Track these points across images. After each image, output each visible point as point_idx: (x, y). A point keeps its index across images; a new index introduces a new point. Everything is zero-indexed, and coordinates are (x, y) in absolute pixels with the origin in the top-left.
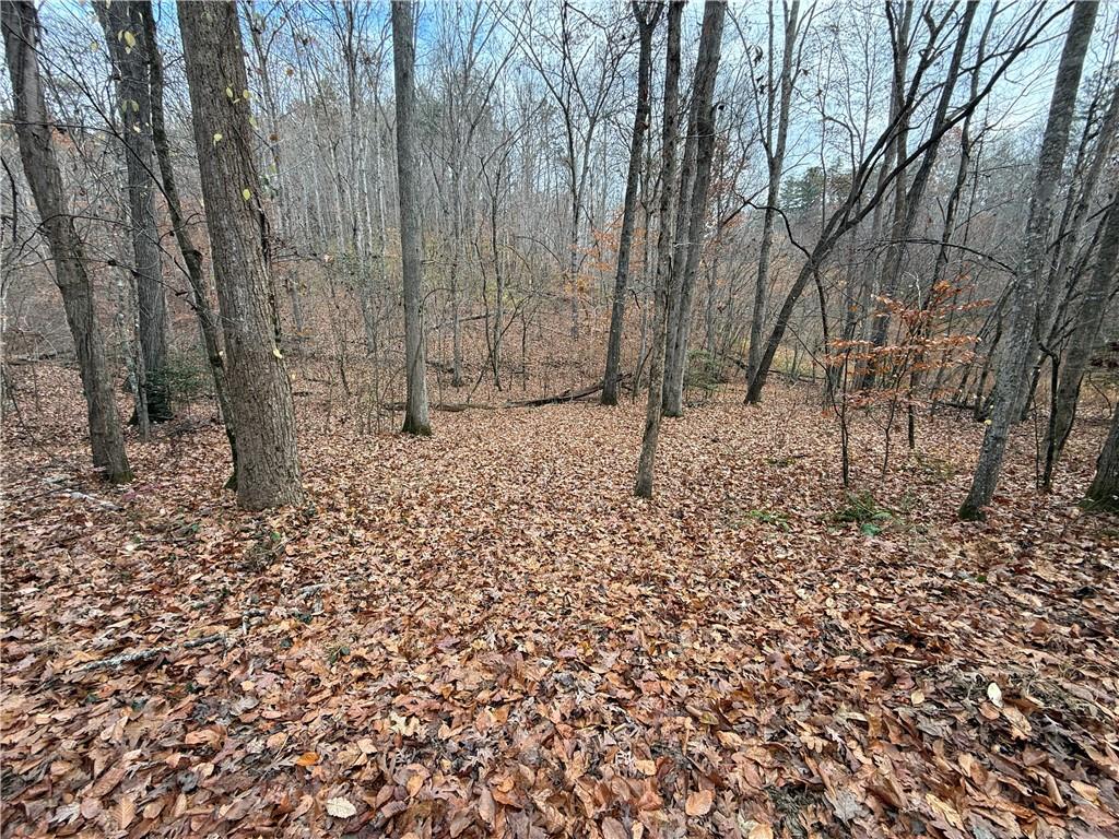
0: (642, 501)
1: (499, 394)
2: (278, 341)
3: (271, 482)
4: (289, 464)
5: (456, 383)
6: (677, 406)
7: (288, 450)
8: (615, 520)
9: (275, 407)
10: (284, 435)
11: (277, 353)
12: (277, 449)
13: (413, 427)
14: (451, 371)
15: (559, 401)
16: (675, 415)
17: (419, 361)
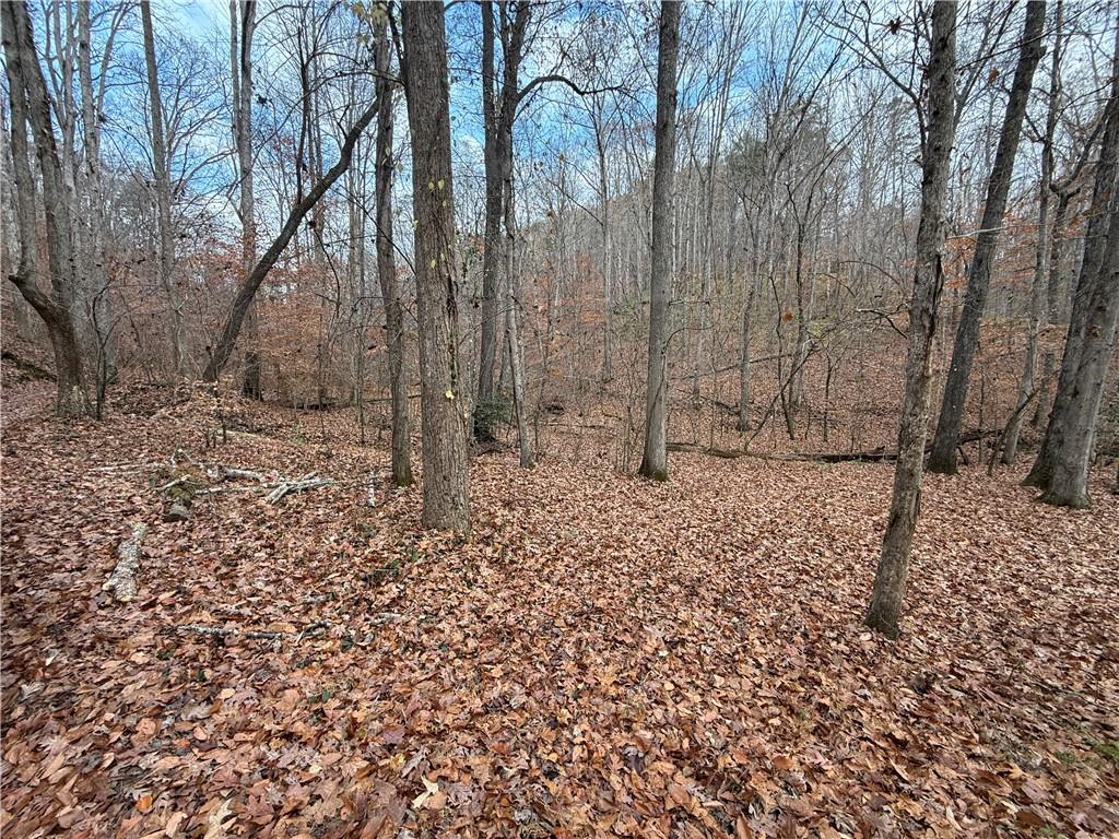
0: (869, 636)
1: (790, 443)
2: (453, 384)
3: (439, 506)
4: (453, 492)
5: (742, 428)
6: (1074, 489)
7: (453, 481)
8: (794, 654)
9: (445, 441)
10: (451, 466)
11: (449, 395)
12: (445, 478)
13: (648, 471)
14: (738, 414)
15: (866, 458)
16: (1069, 504)
17: (657, 404)
